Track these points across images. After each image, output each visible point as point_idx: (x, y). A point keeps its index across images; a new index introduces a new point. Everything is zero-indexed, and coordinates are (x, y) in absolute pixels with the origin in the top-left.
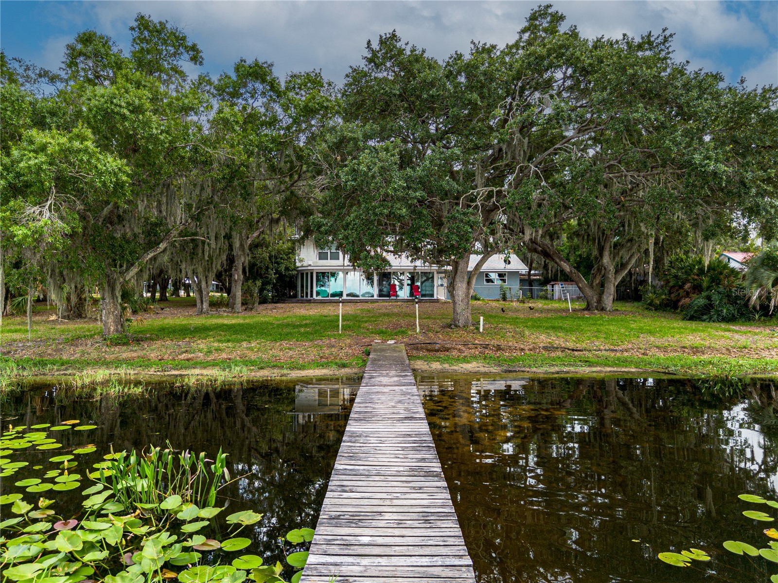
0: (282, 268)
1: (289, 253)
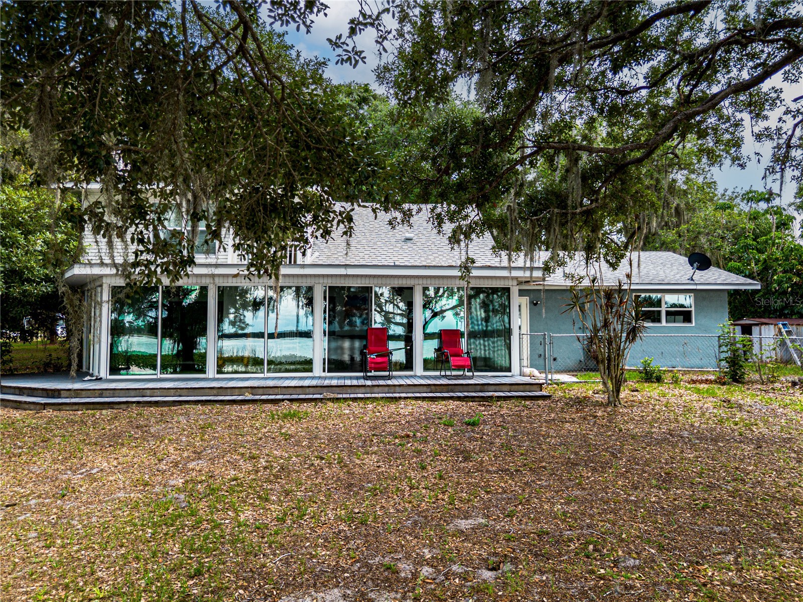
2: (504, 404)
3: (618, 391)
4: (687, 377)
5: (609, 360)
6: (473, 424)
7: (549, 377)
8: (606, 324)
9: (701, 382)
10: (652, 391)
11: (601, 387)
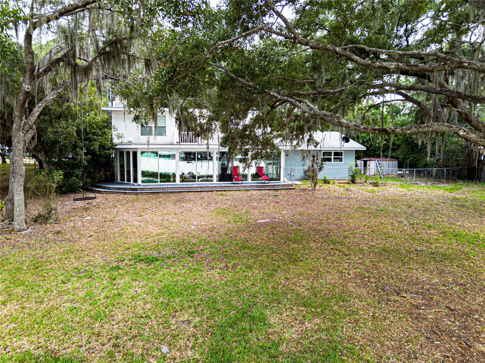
0: (96, 146)
1: (105, 127)
2: (282, 191)
3: (315, 186)
4: (338, 182)
5: (313, 177)
6: (276, 196)
7: (293, 182)
8: (313, 166)
9: (342, 183)
10: (326, 186)
11: (310, 185)
